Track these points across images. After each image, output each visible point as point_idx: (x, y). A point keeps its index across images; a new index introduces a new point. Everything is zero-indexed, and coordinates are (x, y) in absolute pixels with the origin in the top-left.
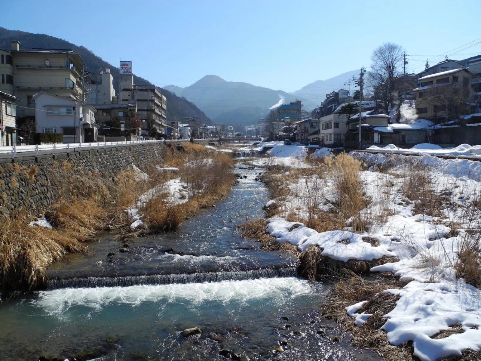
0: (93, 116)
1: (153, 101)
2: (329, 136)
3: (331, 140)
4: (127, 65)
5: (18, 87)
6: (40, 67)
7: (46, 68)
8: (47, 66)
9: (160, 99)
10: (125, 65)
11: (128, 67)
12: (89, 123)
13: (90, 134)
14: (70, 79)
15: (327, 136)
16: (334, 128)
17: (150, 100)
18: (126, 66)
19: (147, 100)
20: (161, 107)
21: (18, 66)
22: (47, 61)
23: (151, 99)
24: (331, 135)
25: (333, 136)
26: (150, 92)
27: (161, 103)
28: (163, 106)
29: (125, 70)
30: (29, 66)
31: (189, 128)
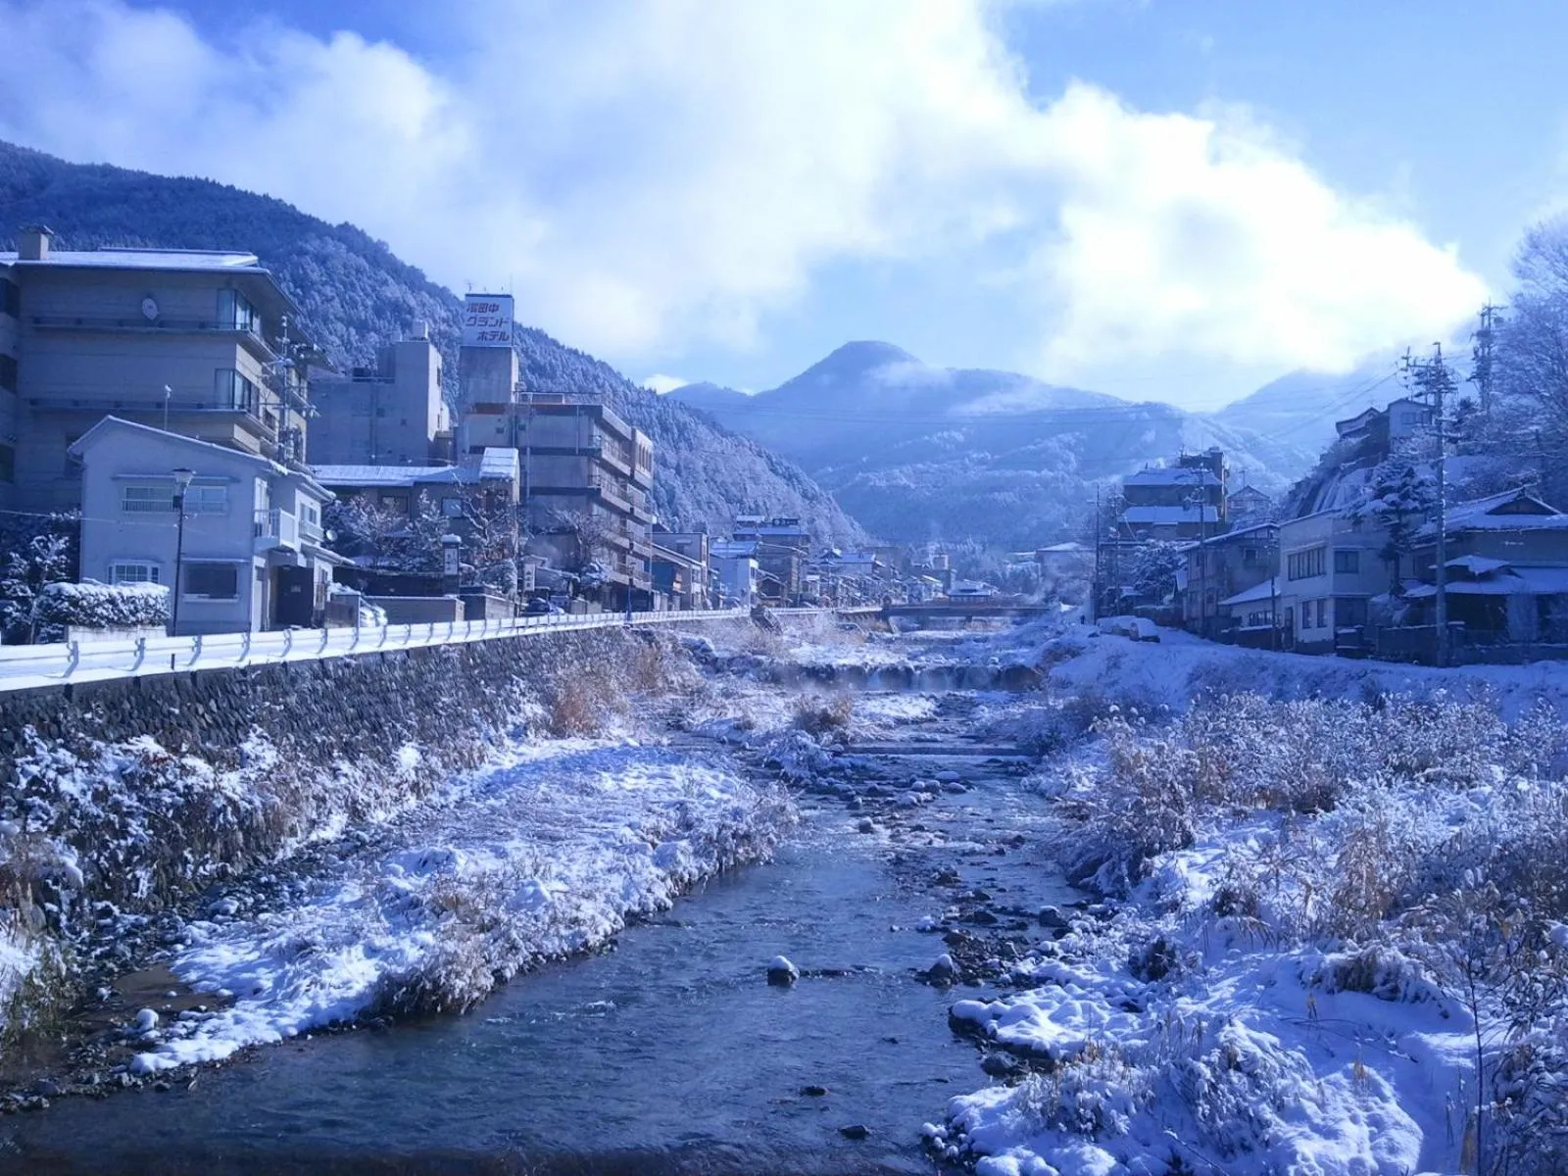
0: (312, 517)
1: (593, 454)
2: (1314, 608)
3: (1321, 624)
4: (495, 308)
5: (33, 402)
6: (121, 323)
7: (143, 330)
8: (148, 322)
9: (628, 446)
10: (483, 308)
11: (498, 315)
12: (296, 545)
13: (296, 589)
14: (234, 370)
15: (1306, 604)
16: (1337, 571)
17: (584, 452)
18: (488, 314)
19: (570, 452)
20: (631, 479)
21: (37, 321)
22: (148, 302)
23: (585, 445)
24: (1321, 602)
25: (1330, 606)
26: (585, 419)
27: (631, 463)
28: (637, 477)
29: (487, 329)
30: (79, 321)
31: (754, 564)
